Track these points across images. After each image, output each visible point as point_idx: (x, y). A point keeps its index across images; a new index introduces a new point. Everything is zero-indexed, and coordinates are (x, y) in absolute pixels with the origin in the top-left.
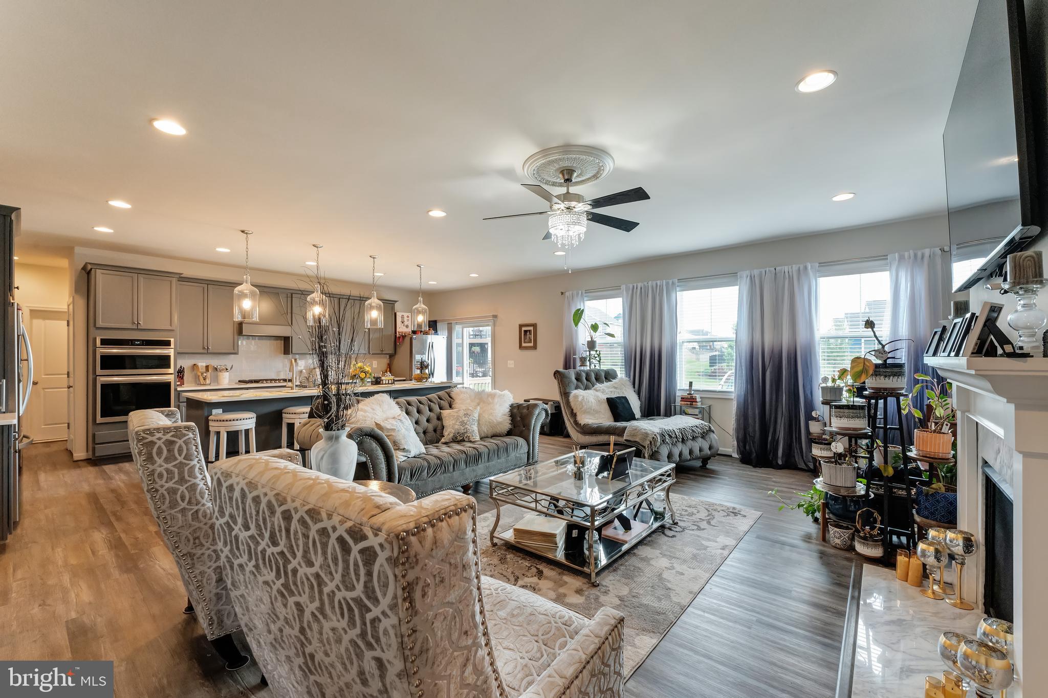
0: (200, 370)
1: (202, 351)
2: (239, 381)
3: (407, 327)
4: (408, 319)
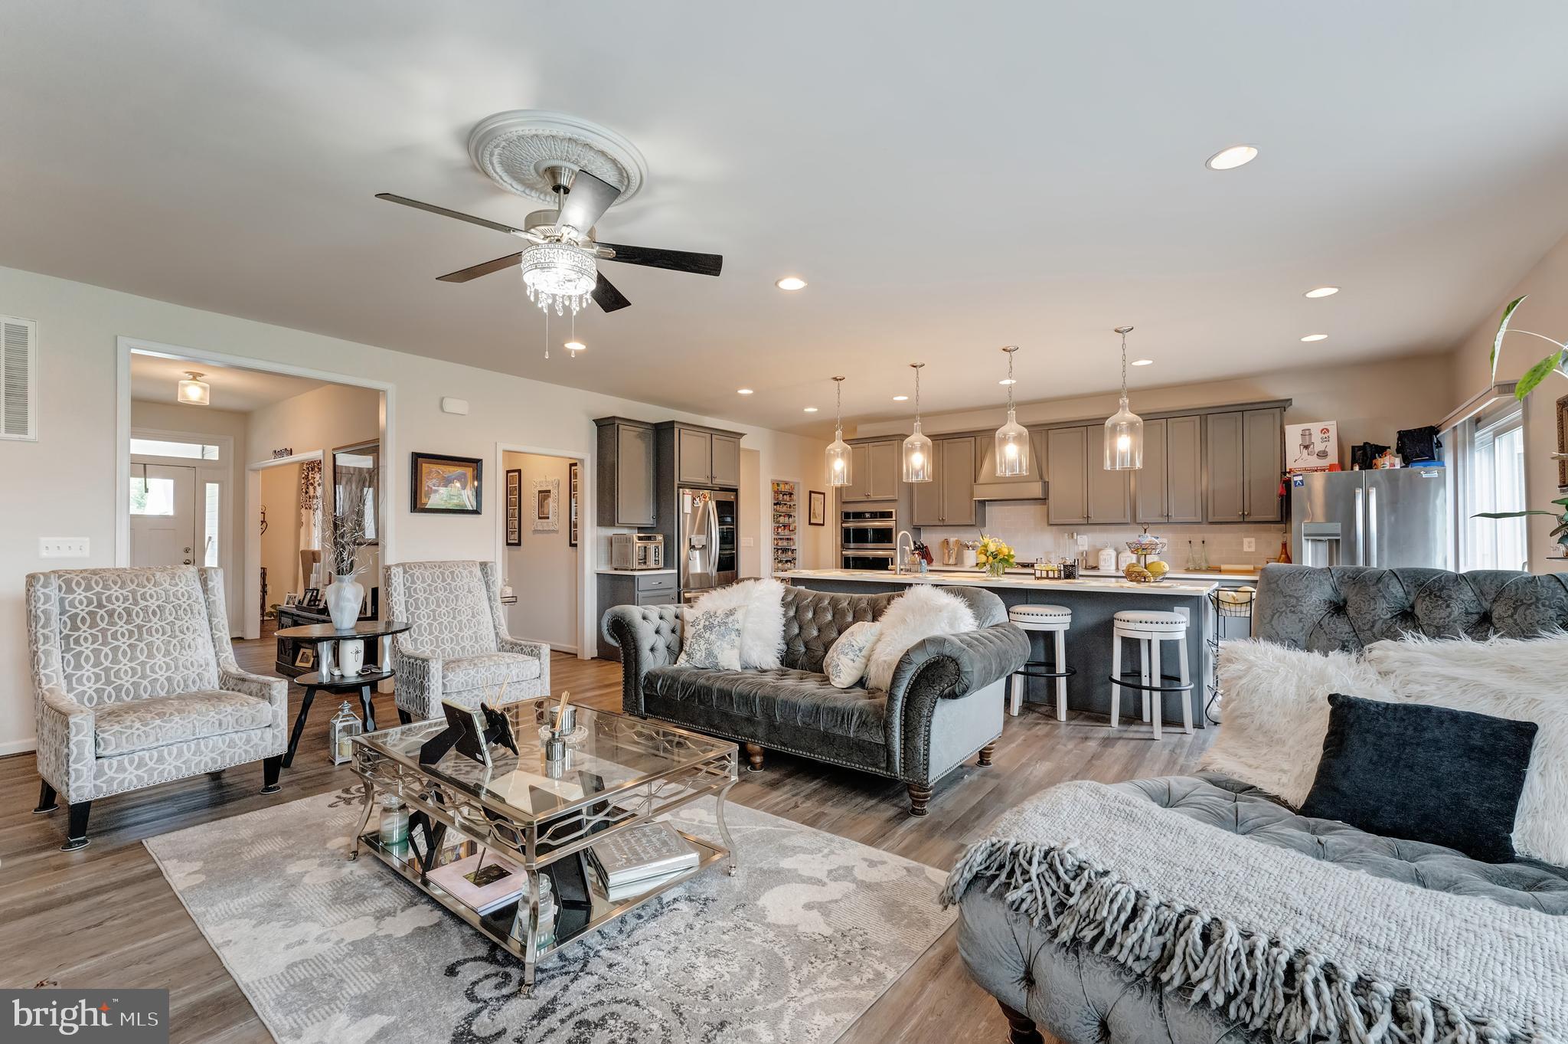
1: (938, 523)
3: (1323, 455)
4: (1324, 436)
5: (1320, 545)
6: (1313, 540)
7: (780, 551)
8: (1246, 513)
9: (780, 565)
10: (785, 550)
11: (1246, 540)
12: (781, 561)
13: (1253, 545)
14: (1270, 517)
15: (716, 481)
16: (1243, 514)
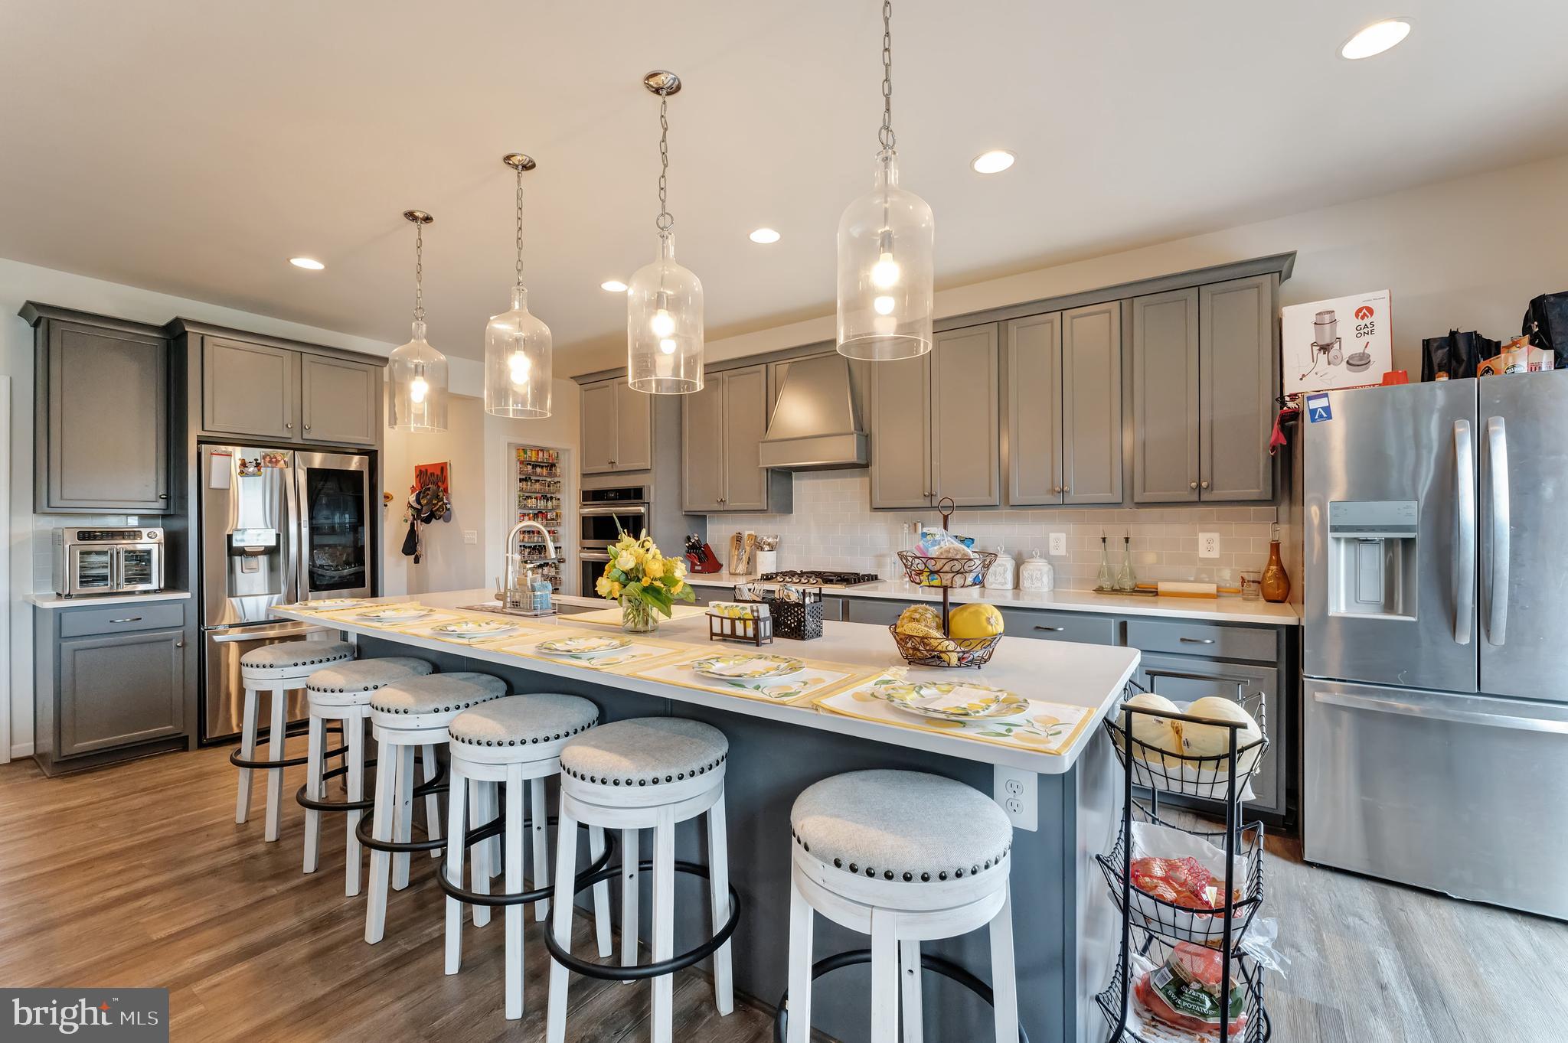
1: (717, 507)
3: (1359, 362)
4: (1363, 323)
5: (1365, 549)
6: (1348, 541)
8: (1204, 484)
11: (1203, 537)
13: (1216, 545)
14: (1253, 493)
15: (311, 435)
16: (1199, 485)
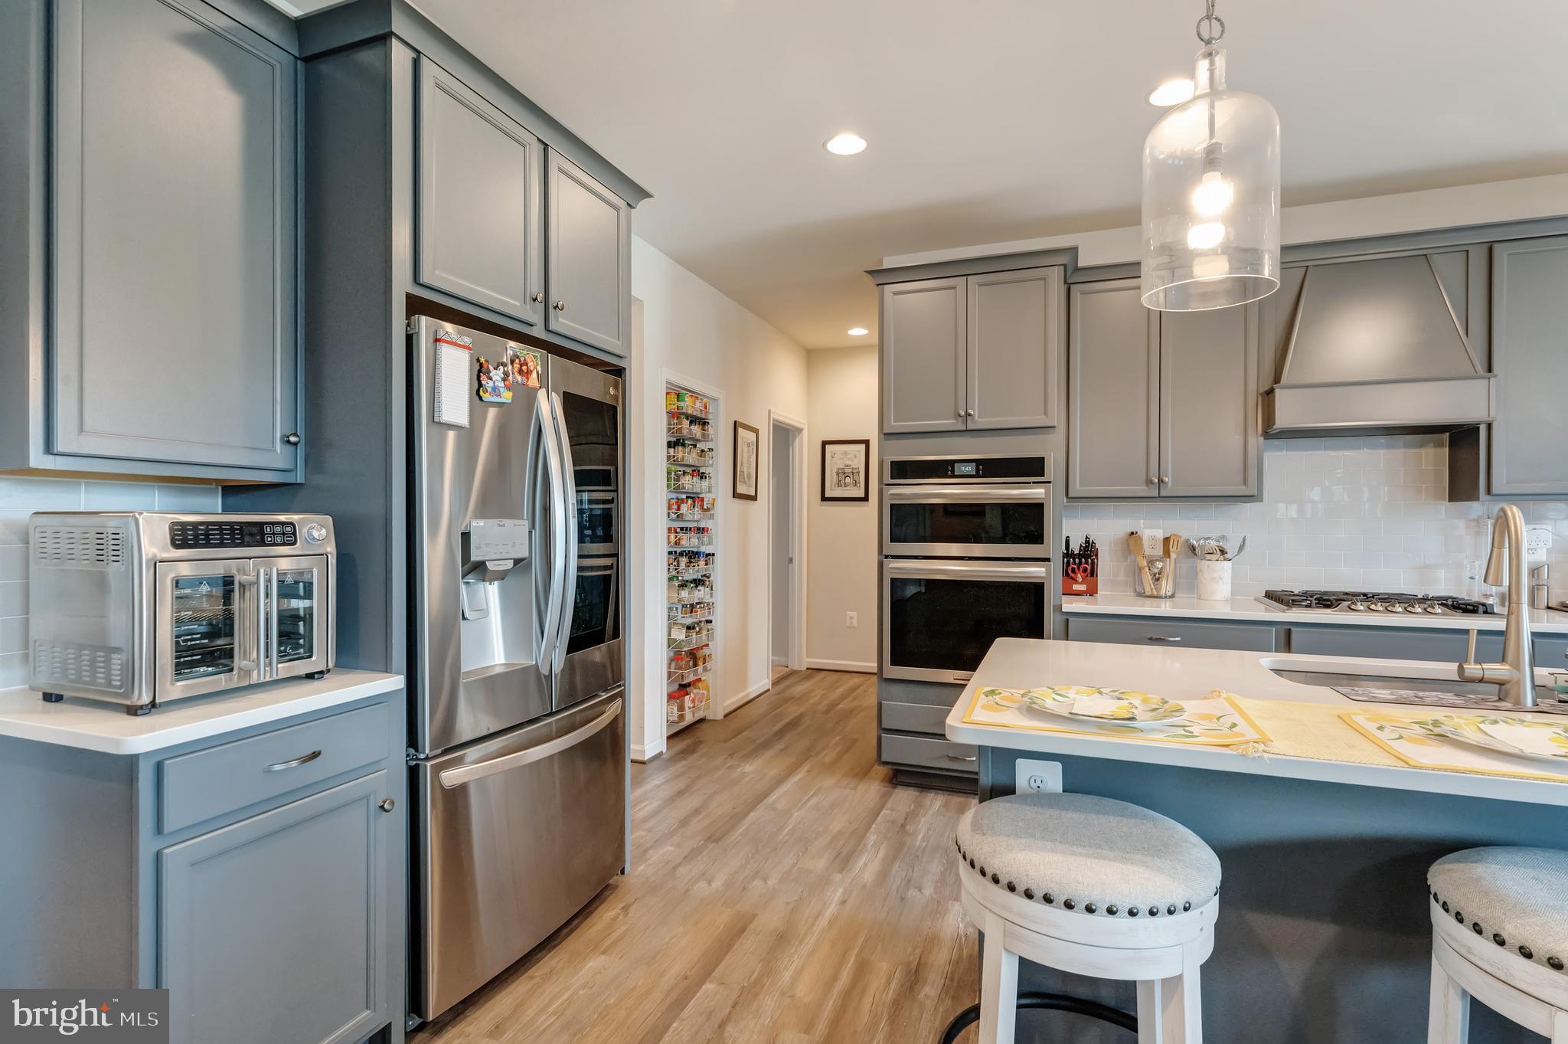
0: (1148, 551)
1: (1141, 490)
2: (1269, 595)
7: (684, 560)
9: (684, 594)
10: (693, 556)
12: (683, 585)
15: (562, 323)
